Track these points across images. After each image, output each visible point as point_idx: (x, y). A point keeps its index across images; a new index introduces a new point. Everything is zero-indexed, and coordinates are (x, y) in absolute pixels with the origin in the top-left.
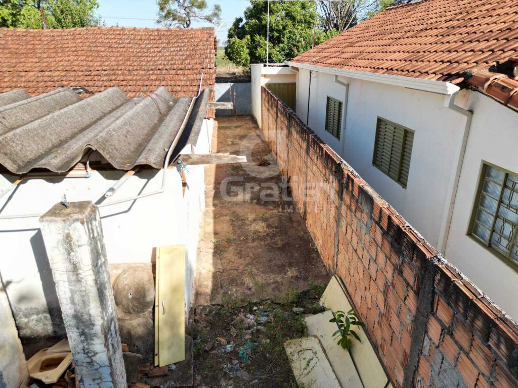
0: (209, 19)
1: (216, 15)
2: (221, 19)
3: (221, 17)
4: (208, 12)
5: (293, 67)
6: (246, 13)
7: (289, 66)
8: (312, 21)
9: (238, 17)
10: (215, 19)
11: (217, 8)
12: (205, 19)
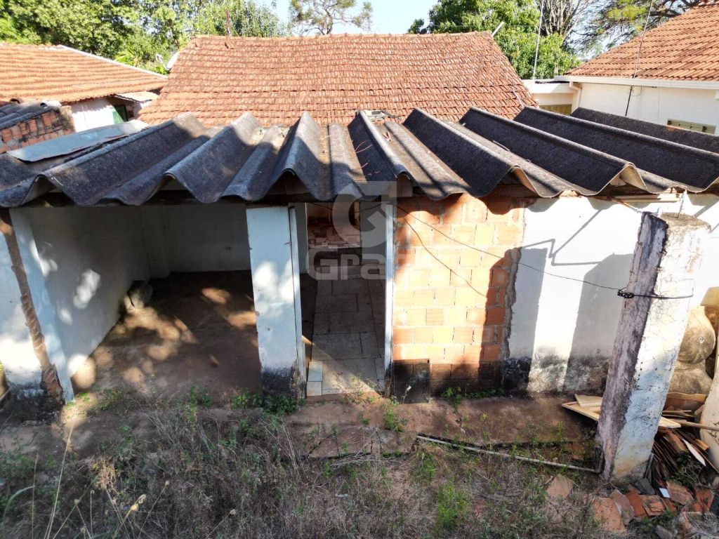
0: (358, 22)
1: (367, 16)
2: (371, 22)
3: (371, 19)
4: (354, 11)
5: (575, 83)
6: (431, 12)
7: (568, 82)
8: (532, 22)
9: (418, 19)
10: (365, 22)
11: (367, 7)
12: (352, 22)
